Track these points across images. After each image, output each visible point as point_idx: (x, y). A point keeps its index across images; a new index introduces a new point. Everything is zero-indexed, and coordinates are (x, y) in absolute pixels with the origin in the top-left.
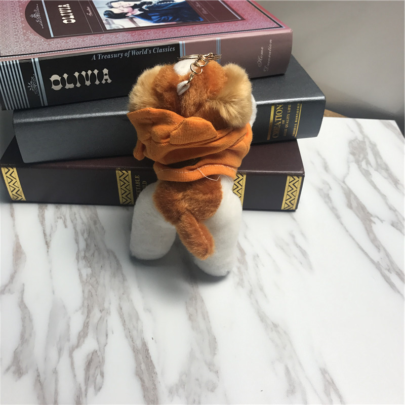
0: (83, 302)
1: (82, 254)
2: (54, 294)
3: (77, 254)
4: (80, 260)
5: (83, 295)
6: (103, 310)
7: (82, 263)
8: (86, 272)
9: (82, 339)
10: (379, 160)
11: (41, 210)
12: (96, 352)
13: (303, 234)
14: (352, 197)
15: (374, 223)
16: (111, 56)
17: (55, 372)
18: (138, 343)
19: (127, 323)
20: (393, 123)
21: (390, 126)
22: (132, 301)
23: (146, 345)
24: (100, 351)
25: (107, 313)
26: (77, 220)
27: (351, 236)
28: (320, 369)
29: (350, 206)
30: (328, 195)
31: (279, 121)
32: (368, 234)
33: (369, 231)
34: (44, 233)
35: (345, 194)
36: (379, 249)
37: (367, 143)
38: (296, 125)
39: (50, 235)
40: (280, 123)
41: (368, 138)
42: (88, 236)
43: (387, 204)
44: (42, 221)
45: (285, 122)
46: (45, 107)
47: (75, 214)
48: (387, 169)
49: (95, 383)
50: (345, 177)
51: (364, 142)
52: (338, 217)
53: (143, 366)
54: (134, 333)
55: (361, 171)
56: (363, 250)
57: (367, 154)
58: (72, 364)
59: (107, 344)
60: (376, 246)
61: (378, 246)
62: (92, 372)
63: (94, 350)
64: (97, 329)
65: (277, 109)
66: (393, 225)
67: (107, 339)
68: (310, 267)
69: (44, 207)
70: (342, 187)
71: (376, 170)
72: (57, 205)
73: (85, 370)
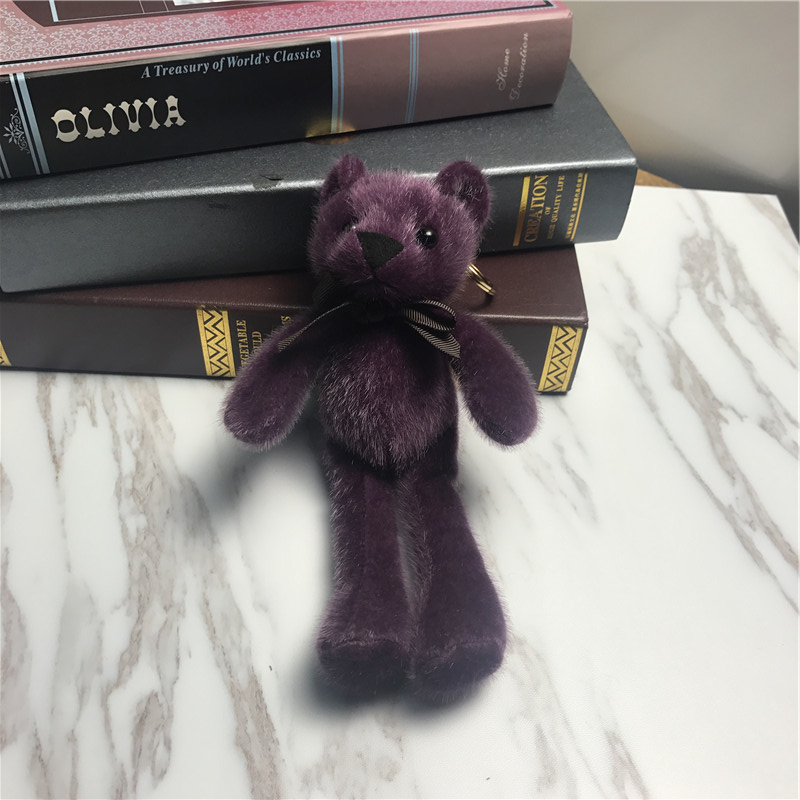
0: (130, 589)
1: (128, 484)
2: (69, 571)
3: (116, 484)
4: (123, 497)
5: (130, 574)
6: (171, 606)
7: (129, 504)
8: (136, 522)
9: (127, 669)
10: (740, 283)
11: (43, 387)
12: (156, 695)
13: (579, 444)
14: (683, 364)
15: (726, 421)
16: (183, 69)
17: (72, 738)
18: (242, 677)
19: (219, 633)
20: (773, 201)
21: (765, 208)
22: (229, 587)
23: (256, 682)
24: (163, 693)
25: (179, 612)
26: (116, 409)
27: (677, 449)
28: (606, 733)
29: (678, 384)
30: (635, 358)
31: (540, 208)
32: (712, 444)
33: (715, 439)
34: (49, 438)
35: (669, 357)
36: (733, 478)
37: (719, 245)
38: (573, 216)
39: (62, 443)
40: (541, 212)
41: (721, 235)
42: (141, 445)
43: (753, 379)
44: (45, 411)
45: (552, 210)
46: (43, 176)
47: (113, 396)
48: (756, 304)
49: (153, 762)
50: (670, 319)
51: (711, 243)
52: (653, 408)
53: (251, 727)
54: (234, 657)
55: (703, 306)
56: (701, 481)
57: (718, 269)
58: (107, 722)
59: (177, 678)
60: (728, 473)
61: (732, 472)
62: (147, 737)
63: (152, 693)
64: (157, 646)
65: (536, 183)
66: (763, 426)
67: (178, 667)
68: (594, 517)
69: (48, 380)
70: (663, 342)
71: (735, 305)
72: (75, 375)
73: (132, 734)
